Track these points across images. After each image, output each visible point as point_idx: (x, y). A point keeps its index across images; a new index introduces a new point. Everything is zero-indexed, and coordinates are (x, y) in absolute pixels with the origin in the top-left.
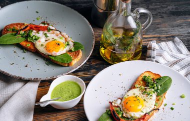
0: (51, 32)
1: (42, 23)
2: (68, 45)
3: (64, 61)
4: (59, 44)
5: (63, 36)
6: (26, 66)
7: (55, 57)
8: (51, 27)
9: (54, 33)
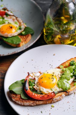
0: (9, 17)
1: (3, 9)
2: (20, 29)
3: (13, 42)
4: (11, 28)
5: (18, 21)
7: (7, 38)
8: (9, 13)
9: (11, 18)
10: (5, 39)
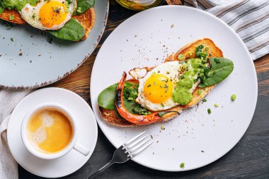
2: (70, 3)
3: (73, 37)
4: (58, 12)
6: (21, 55)
10: (56, 35)
